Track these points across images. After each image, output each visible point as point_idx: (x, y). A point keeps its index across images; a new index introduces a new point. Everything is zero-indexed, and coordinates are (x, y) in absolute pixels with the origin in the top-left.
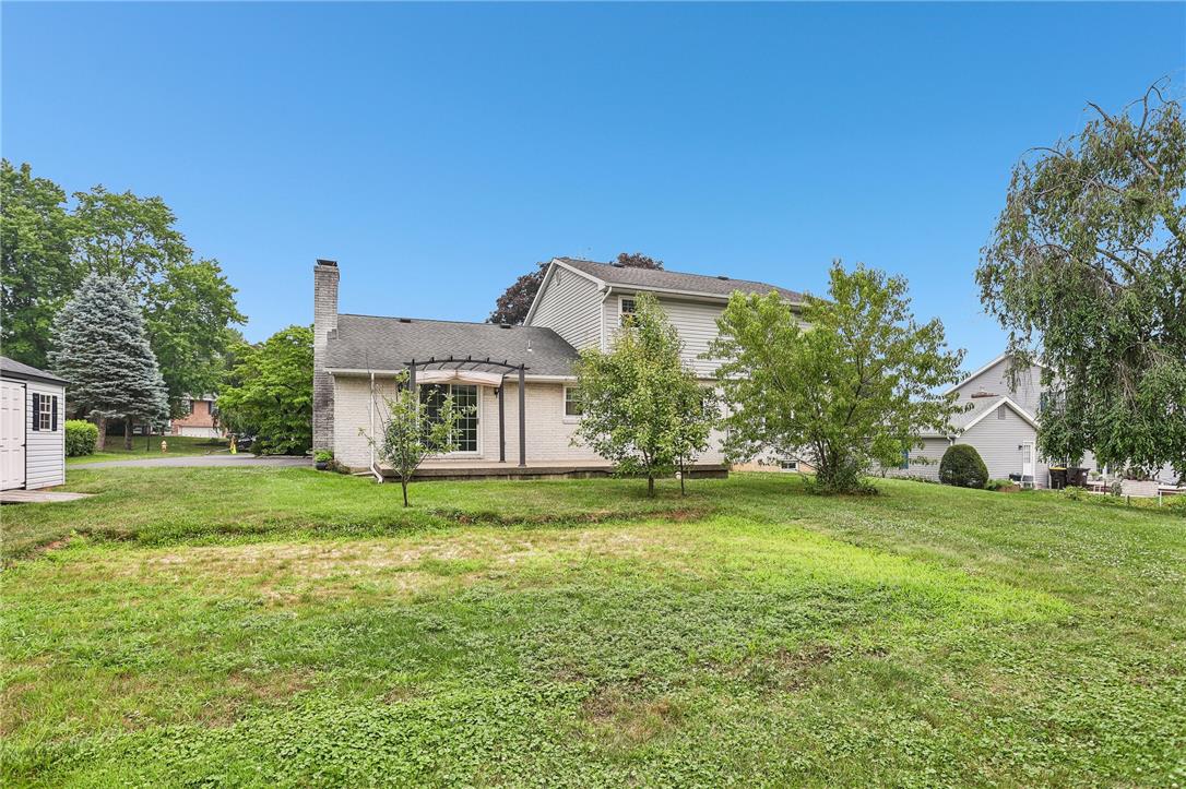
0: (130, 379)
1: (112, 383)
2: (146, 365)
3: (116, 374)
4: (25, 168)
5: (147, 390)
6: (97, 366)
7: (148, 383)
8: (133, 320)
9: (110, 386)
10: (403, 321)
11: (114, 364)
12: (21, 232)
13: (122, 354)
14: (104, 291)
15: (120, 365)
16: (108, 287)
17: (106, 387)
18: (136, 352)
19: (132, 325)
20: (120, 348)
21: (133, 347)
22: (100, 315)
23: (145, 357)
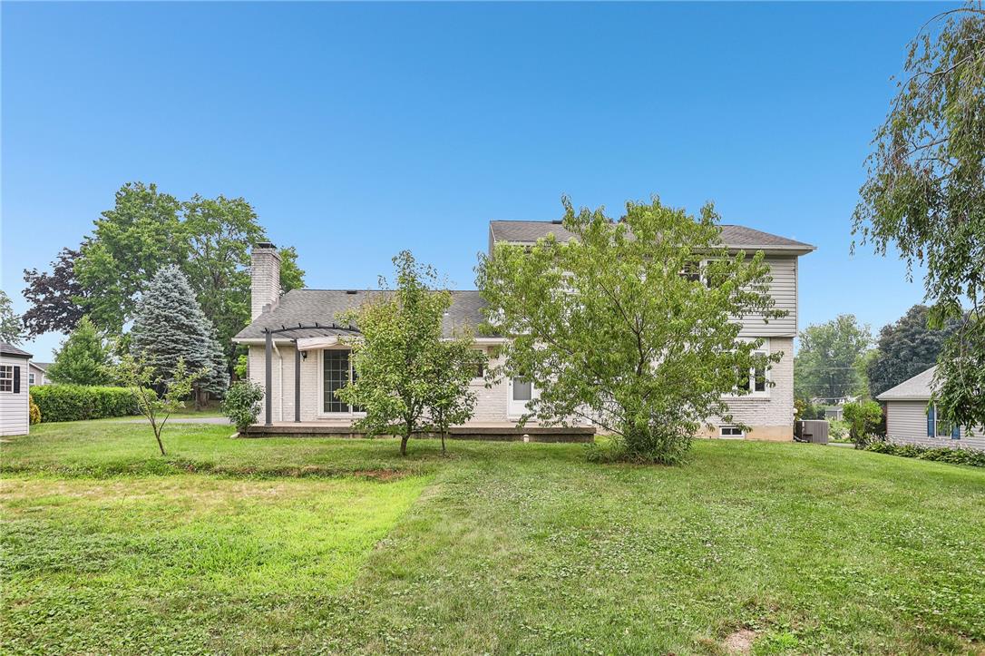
0: (184, 353)
1: (170, 356)
2: (198, 340)
3: (174, 348)
4: (152, 187)
5: (197, 362)
6: (160, 343)
7: (198, 355)
8: (188, 304)
9: (169, 358)
10: (349, 292)
11: (173, 341)
12: (143, 239)
13: (179, 332)
14: (169, 281)
15: (176, 342)
16: (171, 278)
17: (166, 359)
18: (191, 331)
19: (187, 308)
20: (178, 328)
21: (187, 326)
22: (164, 301)
23: (198, 334)
